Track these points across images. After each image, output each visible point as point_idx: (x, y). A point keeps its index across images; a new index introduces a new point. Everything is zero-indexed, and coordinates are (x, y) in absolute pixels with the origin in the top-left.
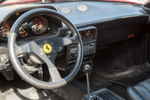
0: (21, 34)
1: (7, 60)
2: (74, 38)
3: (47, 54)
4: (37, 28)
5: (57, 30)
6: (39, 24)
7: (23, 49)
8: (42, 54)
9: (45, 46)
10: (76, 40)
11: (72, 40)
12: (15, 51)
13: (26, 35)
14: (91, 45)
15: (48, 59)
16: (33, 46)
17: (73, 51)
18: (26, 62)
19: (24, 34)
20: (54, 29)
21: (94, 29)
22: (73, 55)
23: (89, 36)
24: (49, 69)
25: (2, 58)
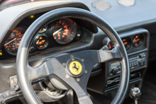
0: (39, 45)
1: (17, 87)
2: (115, 50)
3: (75, 77)
4: (61, 35)
5: (90, 36)
6: (64, 29)
7: (38, 71)
8: (67, 76)
9: (72, 65)
10: (118, 53)
11: (113, 54)
12: (26, 75)
13: (46, 46)
14: (140, 57)
15: (77, 84)
16: (54, 65)
17: (114, 66)
18: (45, 86)
19: (43, 44)
20: (85, 35)
21: (145, 33)
22: (114, 72)
23: (138, 42)
24: (79, 99)
25: (12, 82)
